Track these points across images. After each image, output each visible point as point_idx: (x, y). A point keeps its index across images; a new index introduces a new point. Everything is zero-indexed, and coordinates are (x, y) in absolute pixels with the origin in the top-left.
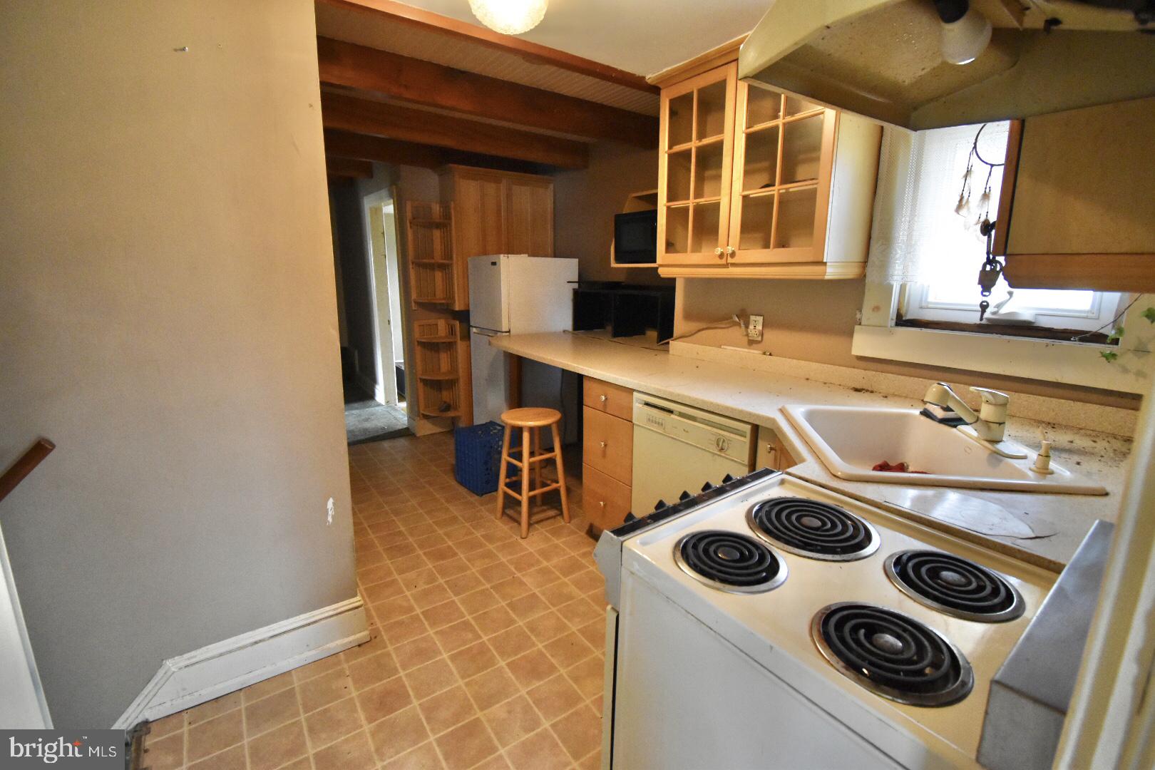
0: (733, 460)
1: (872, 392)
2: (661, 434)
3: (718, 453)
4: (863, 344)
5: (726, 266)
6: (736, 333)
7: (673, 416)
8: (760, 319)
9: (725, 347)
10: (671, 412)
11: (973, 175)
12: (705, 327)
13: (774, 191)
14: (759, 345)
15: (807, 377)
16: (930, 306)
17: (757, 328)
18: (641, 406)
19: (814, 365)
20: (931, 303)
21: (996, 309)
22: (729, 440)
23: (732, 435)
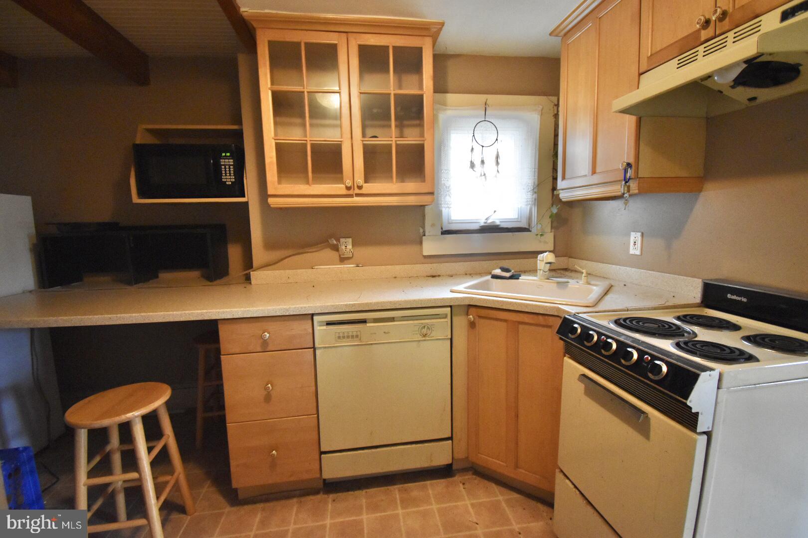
0: (437, 339)
1: (439, 276)
2: (358, 345)
3: (424, 339)
4: (430, 247)
5: (351, 196)
6: (328, 253)
7: (368, 325)
8: (350, 240)
9: (316, 267)
10: (364, 321)
11: (474, 150)
12: (290, 254)
13: (392, 141)
14: (350, 261)
15: (394, 276)
16: (453, 222)
17: (348, 247)
18: (325, 327)
19: (398, 267)
20: (454, 220)
21: (486, 221)
22: (432, 325)
23: (433, 321)
